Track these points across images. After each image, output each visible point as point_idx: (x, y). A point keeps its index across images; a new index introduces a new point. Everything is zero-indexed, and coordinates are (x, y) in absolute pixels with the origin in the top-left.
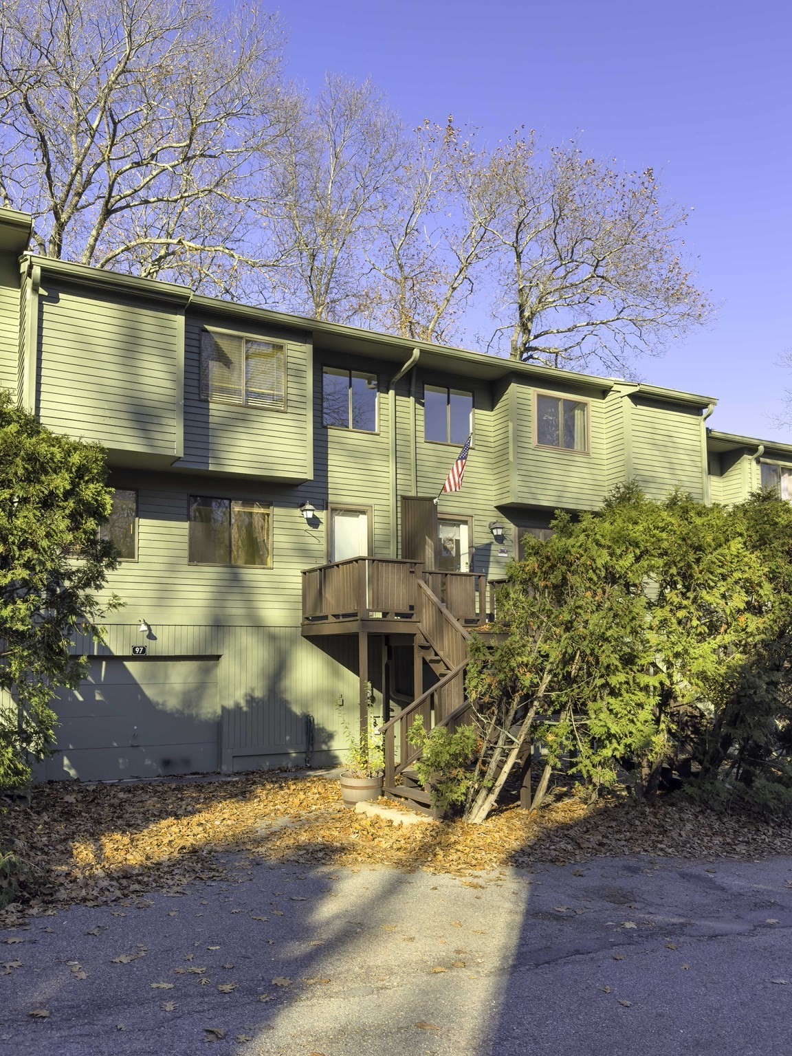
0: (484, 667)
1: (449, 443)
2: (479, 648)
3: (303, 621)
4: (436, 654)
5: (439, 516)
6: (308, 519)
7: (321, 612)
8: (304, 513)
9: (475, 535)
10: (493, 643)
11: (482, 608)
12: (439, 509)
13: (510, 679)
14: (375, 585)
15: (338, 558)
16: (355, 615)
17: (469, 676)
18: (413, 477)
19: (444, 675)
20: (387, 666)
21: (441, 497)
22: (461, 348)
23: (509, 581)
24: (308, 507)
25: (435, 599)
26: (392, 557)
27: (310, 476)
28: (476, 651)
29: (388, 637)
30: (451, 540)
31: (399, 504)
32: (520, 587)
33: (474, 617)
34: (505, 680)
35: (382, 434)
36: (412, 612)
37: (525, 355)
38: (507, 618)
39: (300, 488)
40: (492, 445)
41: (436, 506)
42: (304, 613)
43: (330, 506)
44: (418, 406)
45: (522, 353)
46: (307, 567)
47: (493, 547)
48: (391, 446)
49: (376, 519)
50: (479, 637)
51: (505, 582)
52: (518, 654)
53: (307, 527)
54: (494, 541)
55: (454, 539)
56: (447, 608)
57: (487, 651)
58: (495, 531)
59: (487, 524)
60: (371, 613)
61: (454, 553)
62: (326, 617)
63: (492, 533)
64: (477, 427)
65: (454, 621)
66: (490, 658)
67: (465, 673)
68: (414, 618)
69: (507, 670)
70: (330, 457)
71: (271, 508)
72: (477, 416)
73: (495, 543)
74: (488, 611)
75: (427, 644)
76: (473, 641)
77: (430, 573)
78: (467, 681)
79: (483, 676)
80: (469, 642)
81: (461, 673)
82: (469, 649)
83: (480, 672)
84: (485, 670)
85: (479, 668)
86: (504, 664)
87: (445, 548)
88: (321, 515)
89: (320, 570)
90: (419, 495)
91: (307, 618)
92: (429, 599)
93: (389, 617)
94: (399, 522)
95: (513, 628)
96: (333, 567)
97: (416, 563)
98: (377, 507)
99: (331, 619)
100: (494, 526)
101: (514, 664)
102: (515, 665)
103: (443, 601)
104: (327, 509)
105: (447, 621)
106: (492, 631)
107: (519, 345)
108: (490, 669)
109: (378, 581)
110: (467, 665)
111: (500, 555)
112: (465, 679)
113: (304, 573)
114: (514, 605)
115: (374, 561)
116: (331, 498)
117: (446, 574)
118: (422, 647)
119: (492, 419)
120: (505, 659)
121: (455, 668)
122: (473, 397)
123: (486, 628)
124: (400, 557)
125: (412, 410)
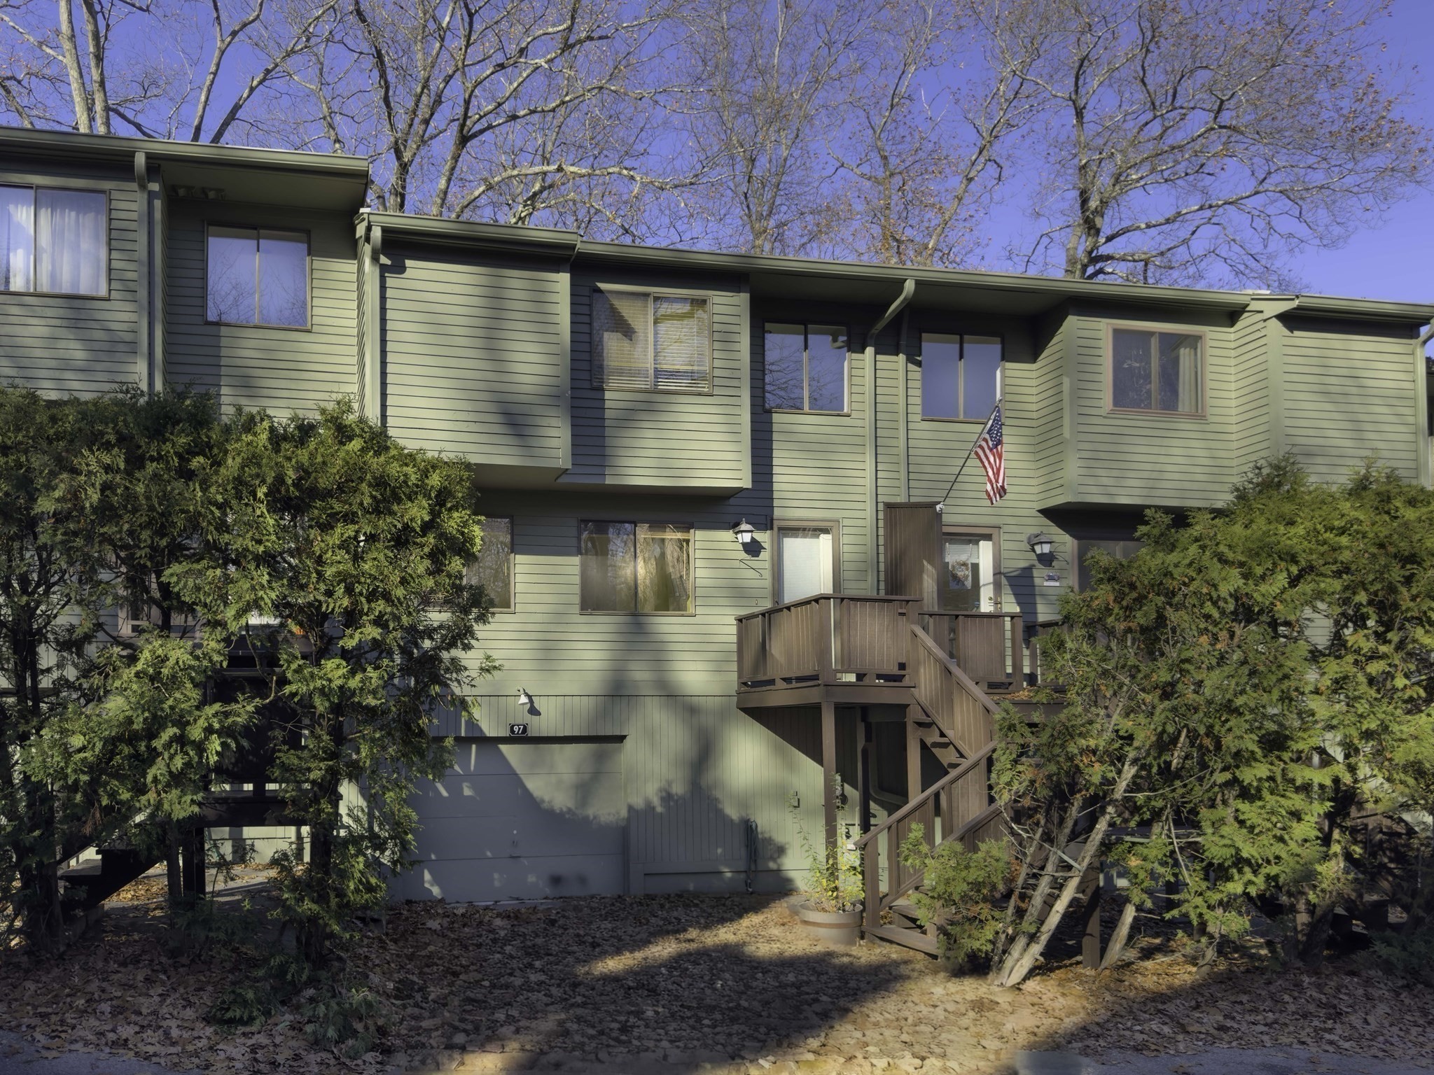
0: (1021, 755)
1: (961, 418)
2: (1014, 725)
3: (739, 688)
4: (942, 735)
5: (945, 529)
6: (744, 544)
7: (765, 674)
8: (739, 536)
9: (1004, 554)
10: (1036, 717)
11: (1017, 666)
12: (946, 519)
13: (1067, 773)
14: (845, 635)
15: (789, 598)
16: (815, 678)
17: (997, 766)
18: (903, 475)
19: (955, 766)
20: (865, 752)
21: (948, 501)
22: (983, 270)
23: (1063, 623)
24: (744, 527)
25: (940, 654)
26: (872, 594)
27: (746, 483)
28: (1009, 729)
29: (865, 709)
30: (965, 564)
31: (881, 515)
32: (1084, 632)
33: (1003, 679)
34: (1058, 774)
35: (854, 415)
36: (902, 672)
37: (1090, 270)
38: (1061, 681)
39: (732, 501)
40: (1035, 415)
41: (939, 516)
42: (739, 677)
43: (776, 524)
44: (911, 367)
45: (1085, 267)
46: (743, 612)
47: (1036, 573)
48: (868, 431)
49: (846, 540)
50: (1013, 709)
51: (1056, 624)
52: (1080, 735)
53: (743, 555)
54: (1036, 563)
55: (969, 562)
56: (959, 665)
57: (1026, 731)
58: (1038, 549)
59: (1024, 538)
60: (839, 675)
61: (969, 583)
62: (772, 682)
63: (1034, 550)
64: (1008, 389)
65: (970, 685)
66: (1033, 741)
67: (990, 762)
68: (906, 682)
69: (1061, 759)
70: (775, 454)
71: (692, 531)
72: (1008, 373)
73: (1039, 565)
74: (1027, 670)
75: (928, 720)
76: (1004, 714)
77: (931, 615)
78: (993, 775)
79: (1020, 768)
80: (997, 717)
81: (984, 763)
82: (997, 727)
83: (1016, 762)
84: (1024, 759)
85: (1014, 756)
86: (1057, 750)
87: (955, 577)
88: (763, 537)
89: (763, 615)
90: (913, 500)
91: (745, 684)
92: (930, 653)
93: (866, 681)
94: (881, 541)
95: (1071, 695)
96: (781, 610)
97: (908, 601)
98: (846, 522)
99: (780, 684)
100: (1036, 540)
101: (1072, 748)
102: (1076, 751)
103: (952, 656)
104: (772, 529)
105: (960, 685)
106: (1034, 701)
107: (1081, 255)
108: (1033, 756)
109: (849, 627)
110: (994, 751)
111: (1046, 584)
112: (989, 771)
113: (740, 620)
114: (1073, 660)
115: (842, 599)
116: (777, 513)
117: (957, 616)
118: (920, 724)
119: (1034, 374)
120: (1059, 742)
121: (973, 756)
122: (1003, 343)
123: (1024, 695)
124: (882, 593)
125: (901, 374)
